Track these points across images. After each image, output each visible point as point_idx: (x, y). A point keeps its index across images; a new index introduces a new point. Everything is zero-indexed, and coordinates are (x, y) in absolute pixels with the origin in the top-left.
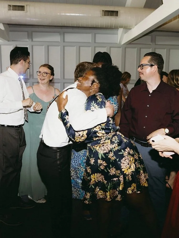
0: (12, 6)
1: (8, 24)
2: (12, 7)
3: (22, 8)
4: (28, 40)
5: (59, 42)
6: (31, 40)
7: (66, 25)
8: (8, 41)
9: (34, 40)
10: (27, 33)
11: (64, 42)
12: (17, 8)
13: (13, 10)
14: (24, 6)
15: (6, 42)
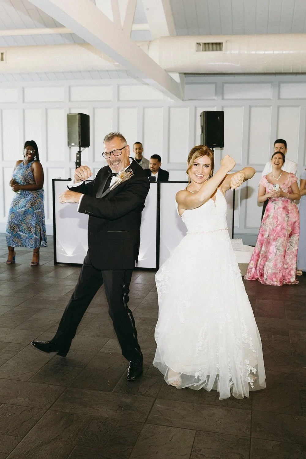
0: (202, 44)
1: (185, 74)
2: (203, 46)
3: (218, 46)
4: (216, 98)
5: (270, 99)
6: (221, 97)
7: (283, 72)
8: (183, 100)
9: (226, 97)
10: (214, 85)
11: (279, 98)
12: (210, 46)
13: (203, 51)
14: (222, 43)
15: (180, 102)
